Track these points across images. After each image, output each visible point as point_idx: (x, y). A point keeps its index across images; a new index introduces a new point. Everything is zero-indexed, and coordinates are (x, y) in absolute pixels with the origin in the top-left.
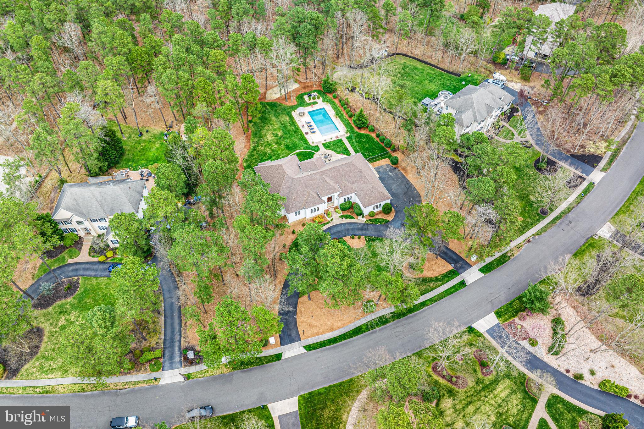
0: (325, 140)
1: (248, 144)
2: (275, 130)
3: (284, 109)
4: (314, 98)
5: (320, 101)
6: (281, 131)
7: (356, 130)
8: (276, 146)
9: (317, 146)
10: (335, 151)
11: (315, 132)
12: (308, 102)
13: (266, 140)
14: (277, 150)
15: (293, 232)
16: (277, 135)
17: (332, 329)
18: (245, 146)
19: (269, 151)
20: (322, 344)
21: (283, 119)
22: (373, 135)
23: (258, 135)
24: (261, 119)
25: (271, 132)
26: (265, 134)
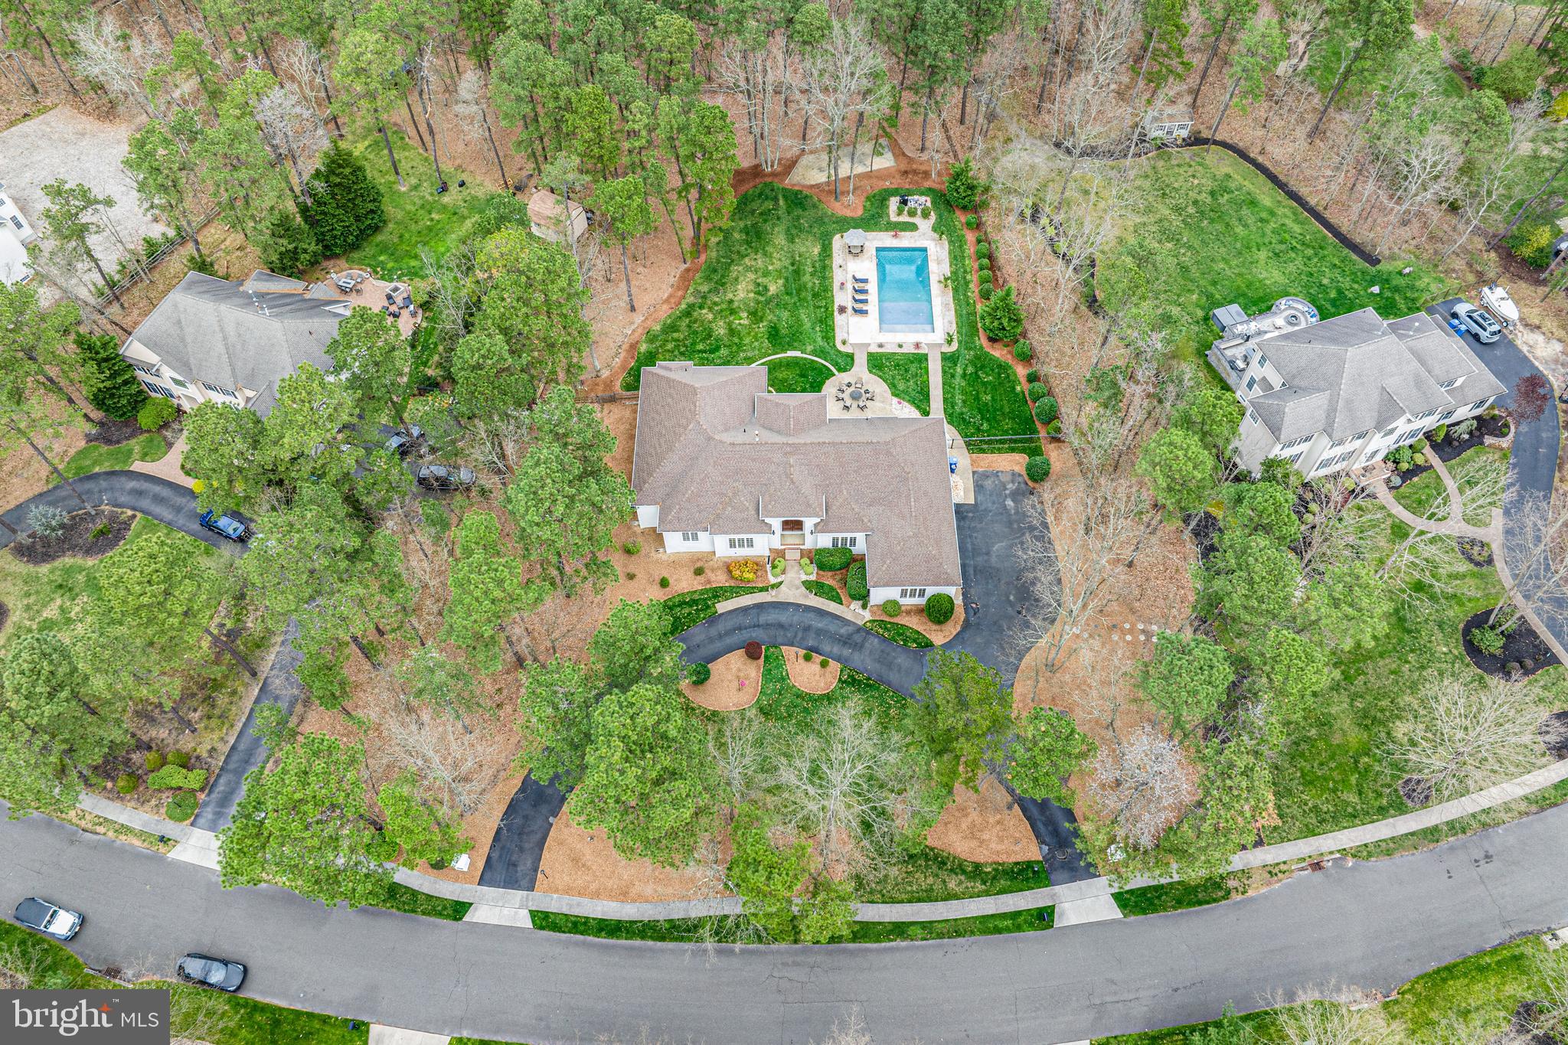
0: (881, 346)
1: (680, 293)
2: (766, 274)
3: (820, 221)
4: (913, 213)
5: (925, 225)
6: (781, 282)
7: (983, 341)
8: (745, 322)
9: (851, 357)
10: (893, 386)
11: (866, 312)
12: (894, 218)
13: (730, 296)
14: (744, 332)
15: (664, 583)
16: (766, 289)
17: (623, 895)
18: (671, 296)
19: (720, 330)
20: (579, 925)
21: (803, 249)
22: (1021, 371)
23: (718, 275)
24: (746, 231)
25: (753, 277)
26: (736, 279)
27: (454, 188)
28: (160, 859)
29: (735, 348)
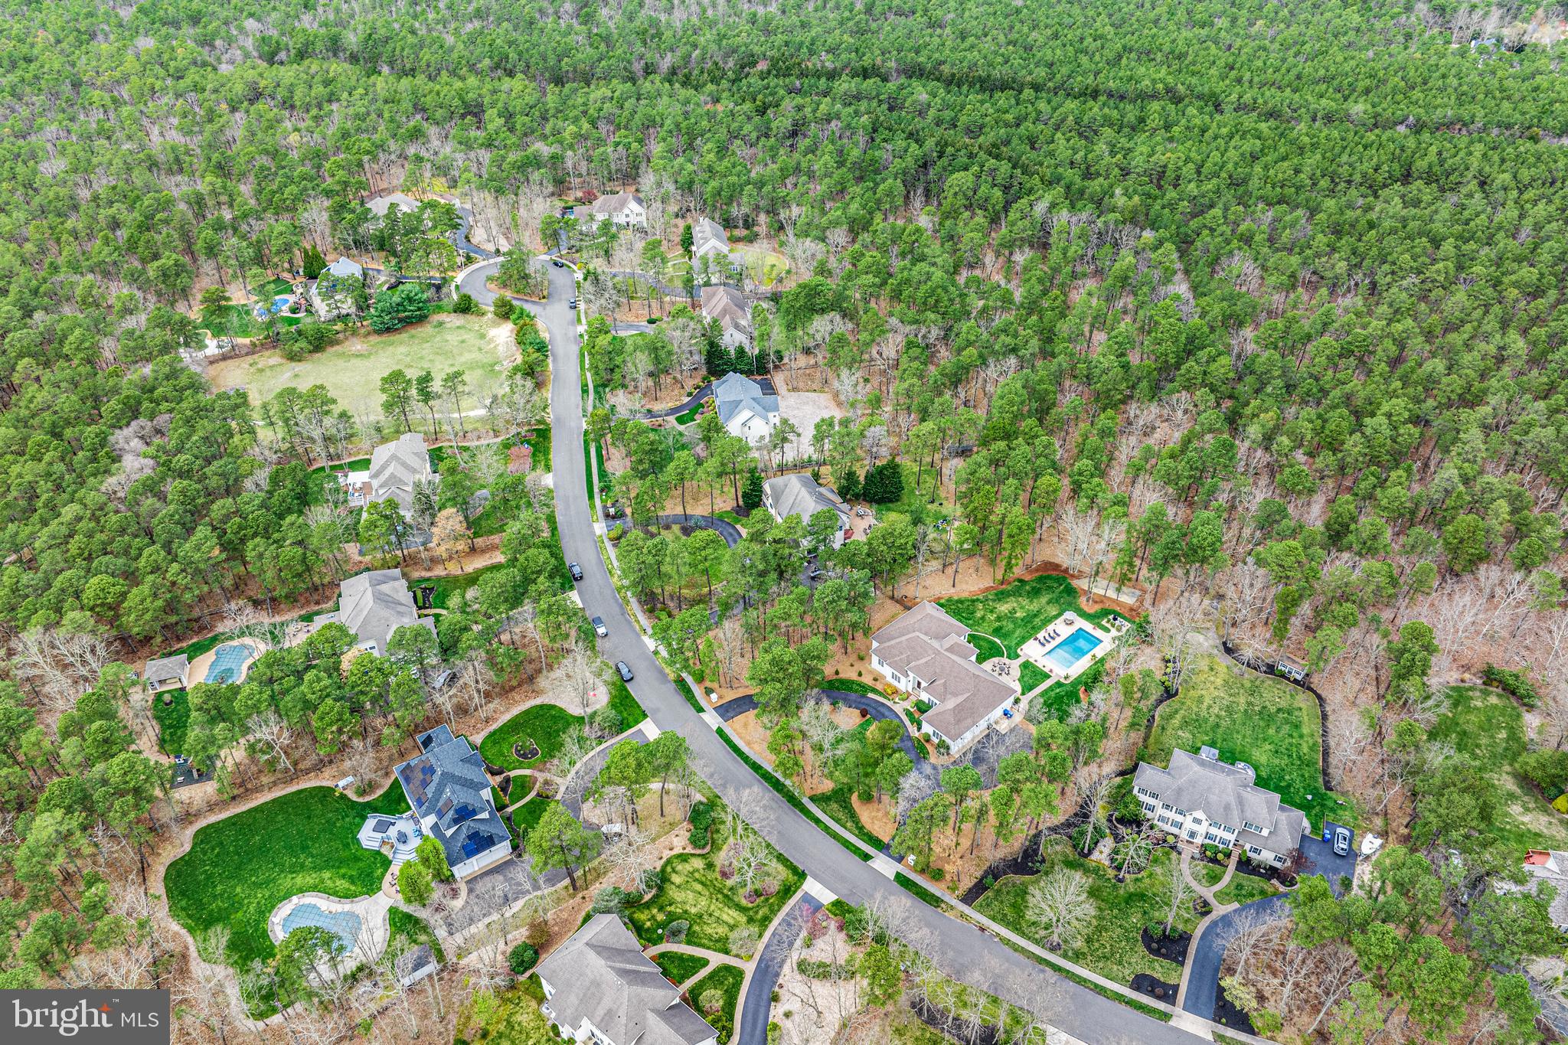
0: (1035, 660)
1: (979, 592)
2: (1022, 607)
3: (1069, 603)
4: (1114, 625)
5: (1114, 633)
6: (1025, 614)
7: (1081, 688)
8: (992, 618)
9: (1018, 656)
10: (1022, 677)
11: (1044, 646)
12: (1103, 622)
13: (997, 606)
14: (987, 620)
15: (860, 674)
16: (1015, 612)
17: (748, 744)
18: (974, 591)
19: (979, 614)
20: (728, 741)
21: (1049, 608)
23: (1001, 596)
24: (1033, 588)
25: (1016, 605)
26: (1008, 602)
27: (936, 504)
28: (638, 636)
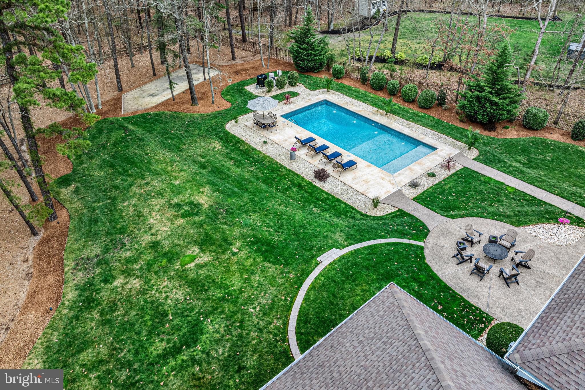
0: (415, 185)
1: (51, 279)
2: (178, 191)
3: (194, 124)
5: (301, 89)
6: (207, 189)
8: (206, 258)
13: (147, 238)
14: (218, 274)
16: (197, 206)
21: (200, 151)
25: (162, 201)
26: (139, 215)
29: (227, 307)
